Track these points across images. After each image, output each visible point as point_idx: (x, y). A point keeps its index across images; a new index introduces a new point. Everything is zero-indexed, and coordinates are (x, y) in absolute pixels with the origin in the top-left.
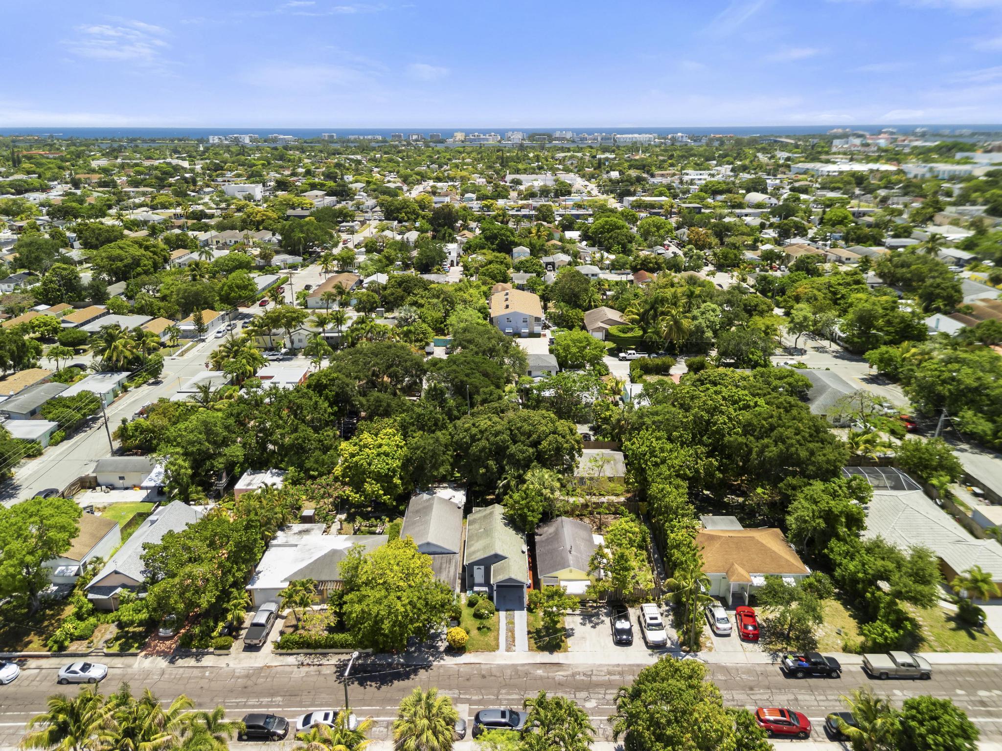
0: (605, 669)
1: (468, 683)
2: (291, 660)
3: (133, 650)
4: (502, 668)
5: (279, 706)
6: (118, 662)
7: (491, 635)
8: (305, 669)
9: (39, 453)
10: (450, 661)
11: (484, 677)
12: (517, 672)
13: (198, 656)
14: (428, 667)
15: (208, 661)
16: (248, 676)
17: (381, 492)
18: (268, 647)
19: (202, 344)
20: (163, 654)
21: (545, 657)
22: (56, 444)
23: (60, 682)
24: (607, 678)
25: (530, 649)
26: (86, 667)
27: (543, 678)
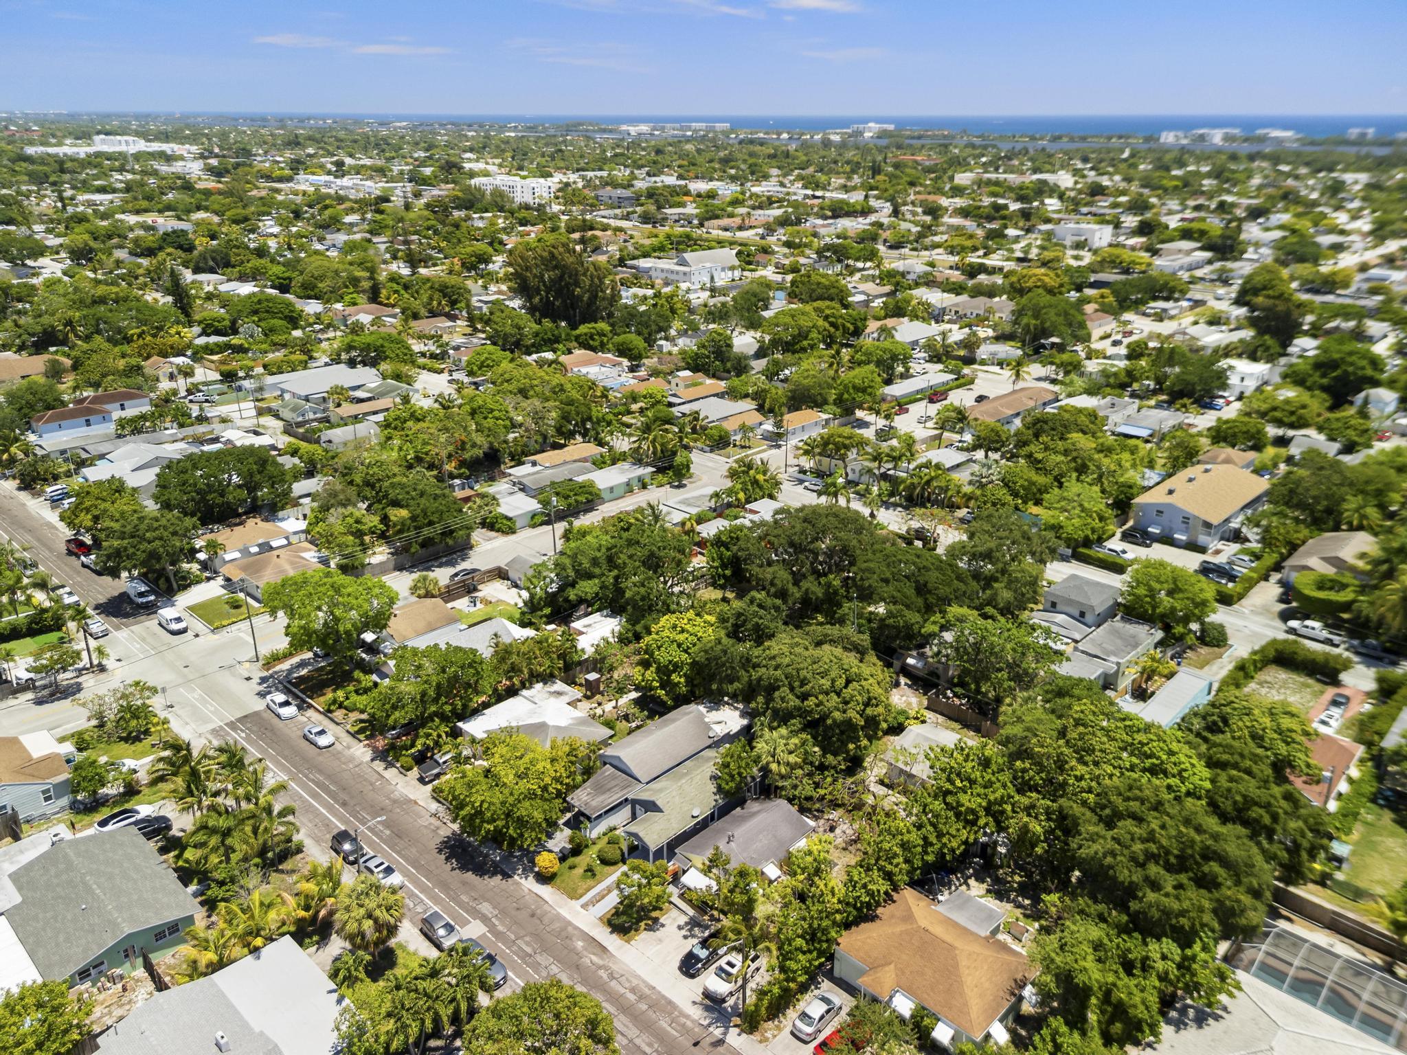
0: (635, 982)
1: (514, 913)
2: (434, 806)
3: (361, 737)
4: (559, 917)
5: (380, 838)
6: (348, 739)
7: (590, 882)
8: (433, 820)
9: (511, 531)
10: (529, 884)
11: (532, 916)
12: (564, 929)
13: (390, 765)
14: (506, 876)
15: (392, 774)
16: (395, 801)
18: (430, 787)
20: (375, 749)
21: (603, 935)
22: (534, 526)
23: (305, 737)
24: (622, 991)
25: (601, 918)
26: (322, 732)
27: (573, 951)
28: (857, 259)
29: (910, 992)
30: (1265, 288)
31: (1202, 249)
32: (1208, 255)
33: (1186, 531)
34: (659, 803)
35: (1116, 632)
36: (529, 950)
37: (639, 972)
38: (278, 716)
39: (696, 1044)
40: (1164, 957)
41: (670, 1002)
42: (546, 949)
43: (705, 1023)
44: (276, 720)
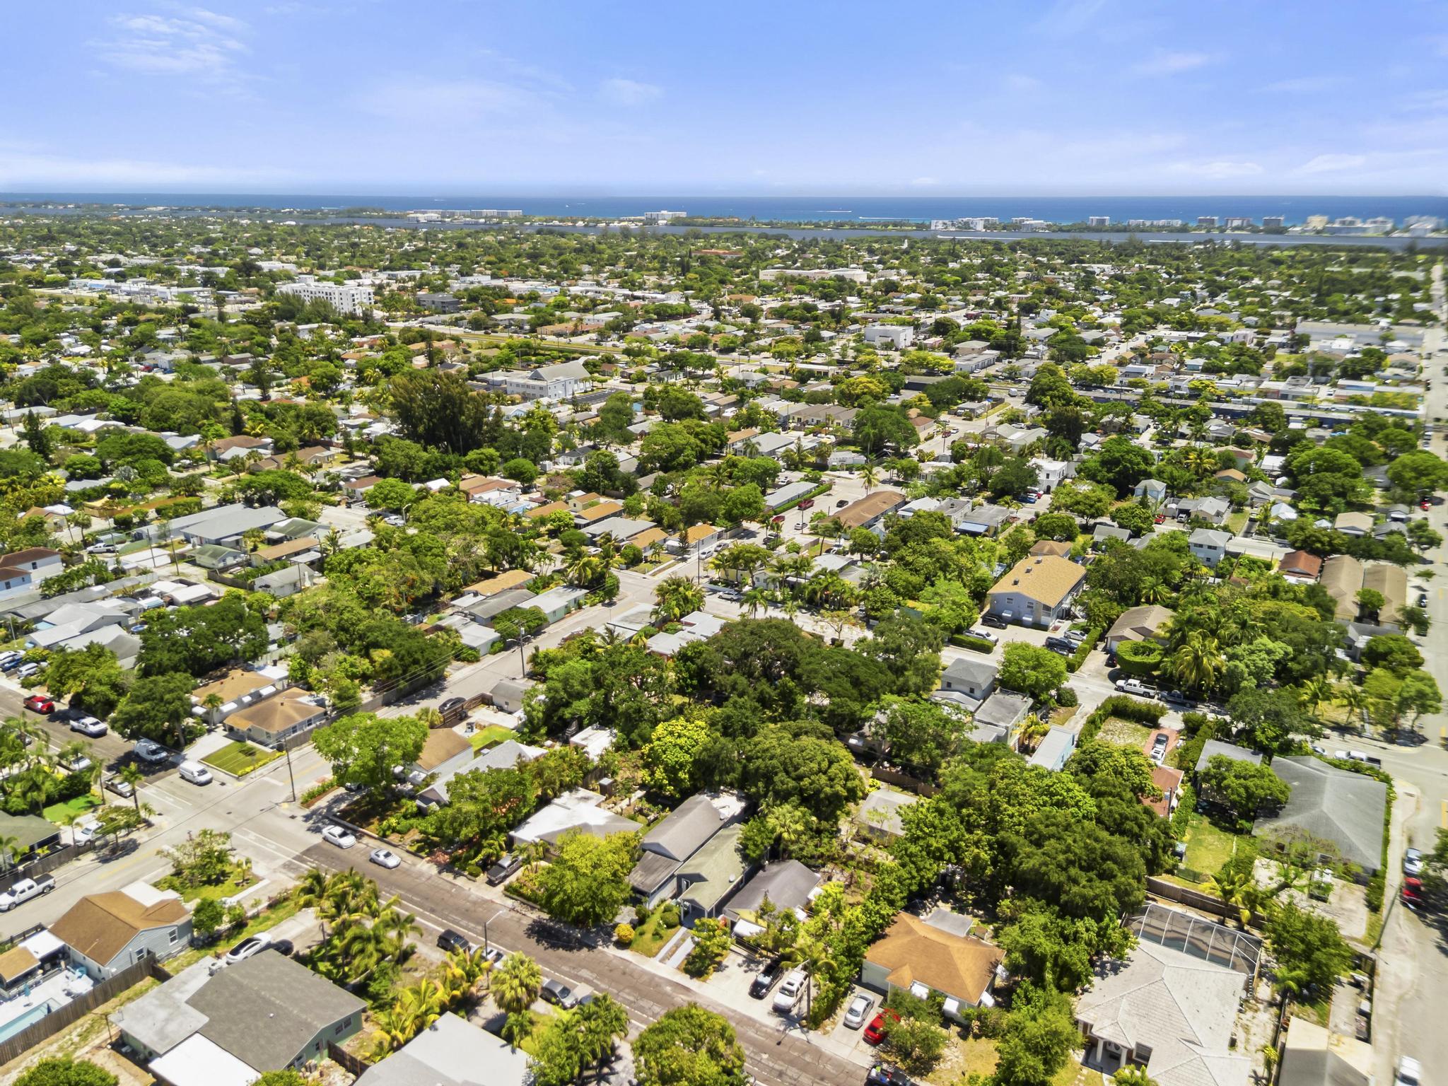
1: (608, 973)
2: (510, 902)
3: (423, 854)
4: (644, 972)
6: (411, 859)
7: (660, 943)
8: (513, 914)
9: (477, 660)
10: (612, 951)
11: (624, 973)
12: (652, 981)
13: (457, 875)
14: (591, 947)
15: (461, 881)
16: (475, 903)
17: (666, 782)
18: (501, 887)
19: (681, 564)
20: (438, 864)
21: (684, 980)
22: (494, 653)
23: (372, 860)
25: (678, 968)
26: (388, 855)
27: (665, 994)
28: (697, 368)
29: (923, 981)
30: (1051, 389)
31: (990, 347)
32: (996, 353)
33: (1031, 613)
34: (704, 874)
35: (999, 703)
36: (632, 998)
37: (721, 1001)
38: (340, 846)
39: (779, 1044)
40: (1087, 930)
41: (750, 1019)
42: (644, 996)
43: (782, 1028)
44: (337, 850)
